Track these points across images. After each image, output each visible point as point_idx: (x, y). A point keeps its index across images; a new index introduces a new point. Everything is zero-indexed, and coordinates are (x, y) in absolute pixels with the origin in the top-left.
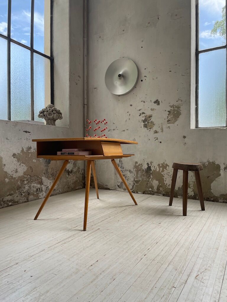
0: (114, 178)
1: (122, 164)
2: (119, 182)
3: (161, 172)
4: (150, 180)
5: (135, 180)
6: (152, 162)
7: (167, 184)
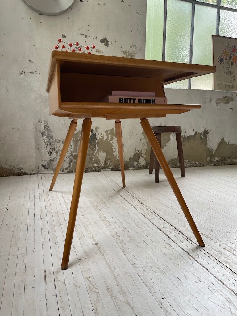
0: (34, 155)
1: (50, 131)
2: (45, 161)
3: (109, 140)
4: (95, 152)
5: (73, 154)
6: (98, 128)
7: (117, 155)
